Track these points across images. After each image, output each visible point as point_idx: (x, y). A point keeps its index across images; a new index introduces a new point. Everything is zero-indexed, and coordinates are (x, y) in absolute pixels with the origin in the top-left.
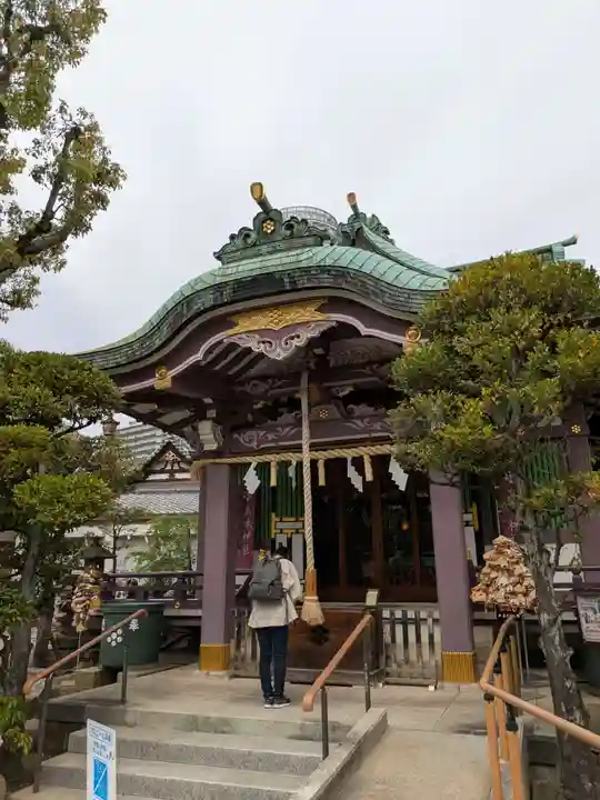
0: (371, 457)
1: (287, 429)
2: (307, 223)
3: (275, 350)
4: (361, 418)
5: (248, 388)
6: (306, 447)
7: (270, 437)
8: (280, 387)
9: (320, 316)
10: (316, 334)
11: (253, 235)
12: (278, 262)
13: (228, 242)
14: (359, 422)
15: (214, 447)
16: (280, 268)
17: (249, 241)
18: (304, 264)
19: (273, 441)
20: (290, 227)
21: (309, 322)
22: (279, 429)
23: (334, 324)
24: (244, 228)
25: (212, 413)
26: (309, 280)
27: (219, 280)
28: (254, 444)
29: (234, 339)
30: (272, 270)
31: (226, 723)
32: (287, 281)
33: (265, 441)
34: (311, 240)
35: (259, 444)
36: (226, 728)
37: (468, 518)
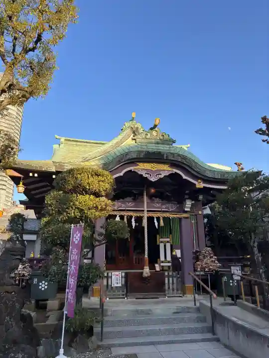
0: (163, 218)
1: (130, 203)
2: (169, 136)
3: (152, 177)
6: (146, 212)
7: (123, 205)
9: (170, 169)
10: (167, 174)
14: (157, 204)
17: (148, 137)
18: (172, 152)
19: (124, 207)
20: (162, 136)
21: (165, 170)
22: (127, 203)
23: (174, 173)
24: (146, 131)
27: (140, 149)
28: (116, 208)
29: (136, 171)
31: (150, 310)
32: (165, 156)
33: (121, 207)
34: (171, 143)
35: (118, 208)
36: (150, 312)
37: (168, 240)
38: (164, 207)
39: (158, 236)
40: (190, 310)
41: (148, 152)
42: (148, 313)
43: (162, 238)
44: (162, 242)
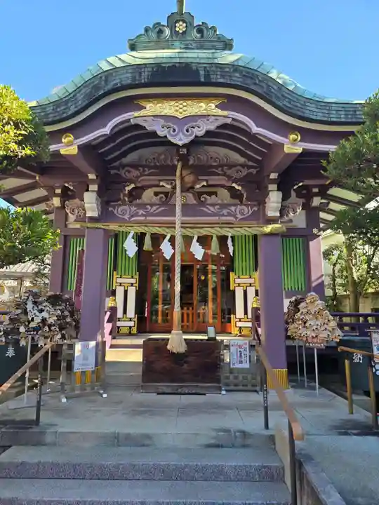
1: (154, 208)
2: (215, 31)
3: (176, 135)
4: (213, 205)
5: (122, 172)
7: (141, 212)
8: (149, 175)
9: (219, 112)
10: (212, 127)
11: (167, 32)
12: (195, 55)
13: (143, 32)
14: (211, 208)
15: (95, 214)
16: (198, 61)
19: (143, 215)
20: (200, 31)
21: (209, 116)
22: (148, 207)
23: (229, 121)
24: (159, 24)
25: (94, 187)
26: (222, 76)
28: (126, 217)
30: (189, 61)
31: (148, 437)
32: (202, 73)
33: (137, 215)
34: (220, 45)
35: (132, 216)
36: (147, 442)
37: (251, 281)
38: (225, 212)
39: (232, 275)
40: (249, 442)
41: (158, 65)
42: (142, 442)
43: (239, 278)
44: (239, 285)
